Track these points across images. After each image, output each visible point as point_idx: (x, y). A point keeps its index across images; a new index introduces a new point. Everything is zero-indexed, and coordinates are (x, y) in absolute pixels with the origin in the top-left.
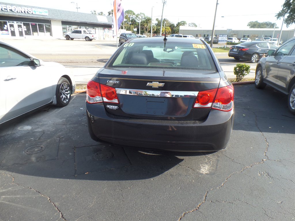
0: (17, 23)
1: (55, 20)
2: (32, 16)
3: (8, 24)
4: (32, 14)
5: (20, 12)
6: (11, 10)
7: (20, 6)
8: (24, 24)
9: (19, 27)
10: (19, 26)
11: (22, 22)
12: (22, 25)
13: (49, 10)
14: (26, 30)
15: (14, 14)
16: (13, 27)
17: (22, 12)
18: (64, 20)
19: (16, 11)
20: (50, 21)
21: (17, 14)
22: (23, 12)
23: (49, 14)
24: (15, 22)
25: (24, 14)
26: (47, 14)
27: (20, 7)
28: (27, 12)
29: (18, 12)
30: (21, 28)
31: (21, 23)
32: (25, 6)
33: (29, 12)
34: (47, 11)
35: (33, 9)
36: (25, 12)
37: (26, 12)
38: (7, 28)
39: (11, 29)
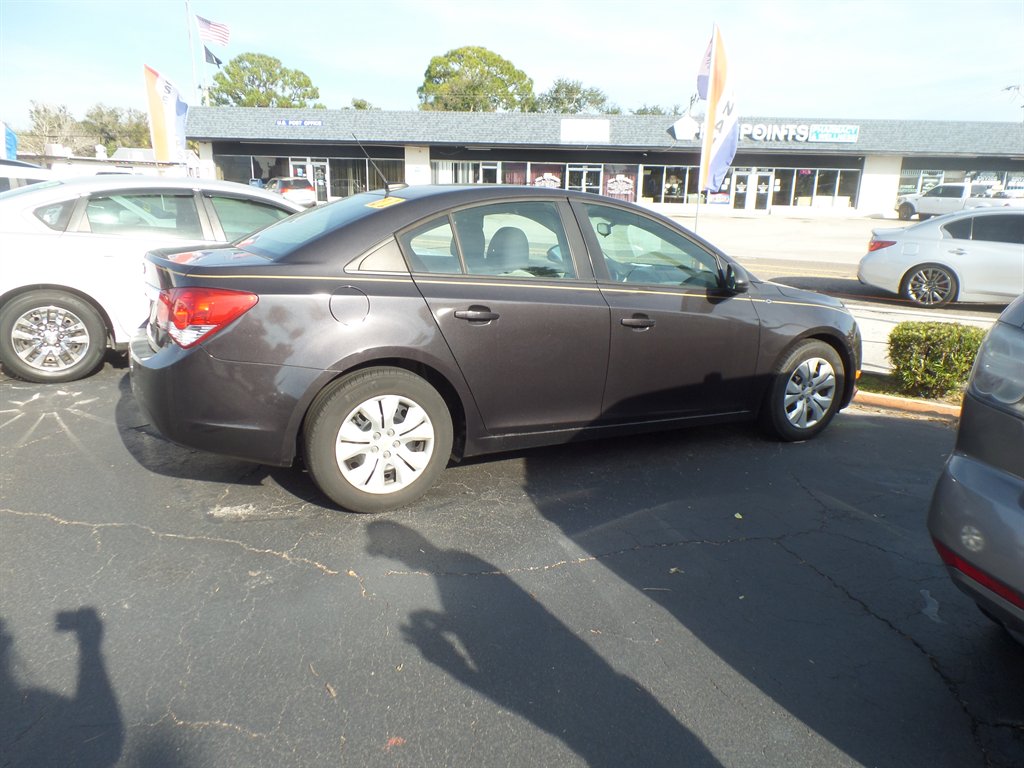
0: (759, 170)
1: (880, 155)
2: (807, 146)
3: (735, 175)
4: (807, 140)
5: (774, 138)
6: (750, 136)
7: (779, 122)
8: (778, 175)
9: (759, 183)
10: (764, 180)
11: (774, 169)
12: (772, 175)
13: (866, 126)
14: (778, 189)
15: (756, 145)
16: (745, 183)
17: (777, 139)
18: (911, 155)
19: (762, 138)
20: (863, 158)
21: (764, 146)
22: (781, 138)
23: (860, 138)
24: (754, 169)
25: (784, 142)
26: (854, 139)
27: (776, 127)
28: (794, 137)
29: (768, 138)
30: (767, 183)
31: (770, 170)
32: (793, 121)
33: (798, 138)
34: (858, 127)
35: (815, 127)
36: (786, 137)
37: (790, 138)
38: (729, 186)
39: (737, 189)
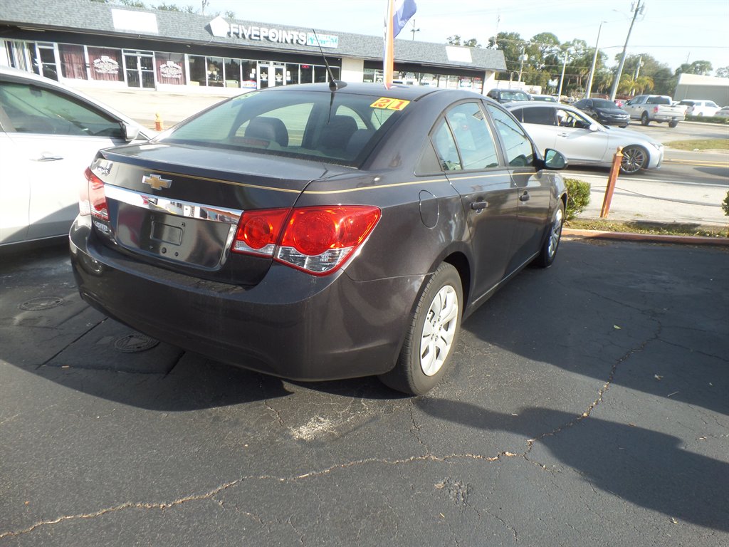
0: (275, 64)
1: (352, 58)
2: (306, 48)
3: (259, 66)
4: (306, 44)
5: (284, 41)
6: (267, 38)
7: (286, 28)
8: (289, 68)
9: (276, 74)
10: (279, 71)
11: (285, 63)
12: (284, 68)
13: (342, 37)
14: (289, 79)
15: (272, 45)
16: (267, 73)
17: (286, 42)
18: (370, 59)
19: (275, 40)
20: (341, 59)
21: (278, 46)
22: (289, 41)
23: (339, 45)
24: (272, 62)
25: (291, 45)
26: (335, 45)
27: (284, 32)
28: (297, 41)
29: (280, 41)
30: (282, 74)
31: (283, 64)
32: (295, 29)
33: (300, 42)
34: (337, 37)
36: (292, 40)
37: (295, 42)
38: (256, 75)
39: (261, 78)
